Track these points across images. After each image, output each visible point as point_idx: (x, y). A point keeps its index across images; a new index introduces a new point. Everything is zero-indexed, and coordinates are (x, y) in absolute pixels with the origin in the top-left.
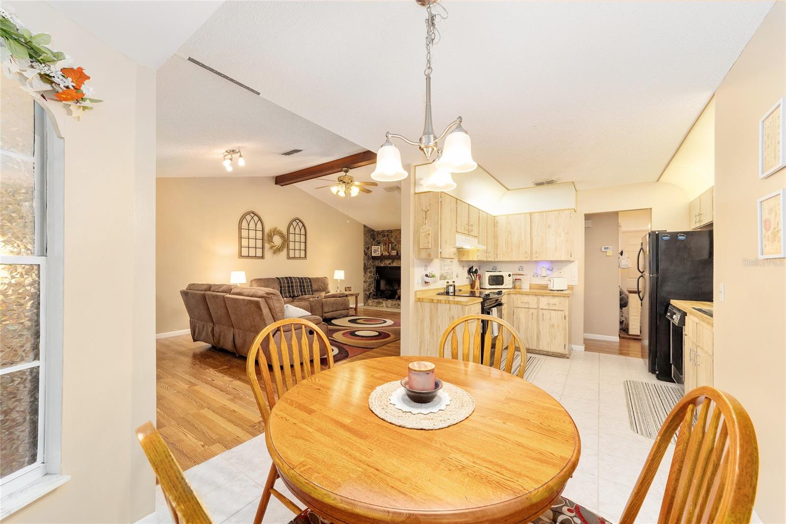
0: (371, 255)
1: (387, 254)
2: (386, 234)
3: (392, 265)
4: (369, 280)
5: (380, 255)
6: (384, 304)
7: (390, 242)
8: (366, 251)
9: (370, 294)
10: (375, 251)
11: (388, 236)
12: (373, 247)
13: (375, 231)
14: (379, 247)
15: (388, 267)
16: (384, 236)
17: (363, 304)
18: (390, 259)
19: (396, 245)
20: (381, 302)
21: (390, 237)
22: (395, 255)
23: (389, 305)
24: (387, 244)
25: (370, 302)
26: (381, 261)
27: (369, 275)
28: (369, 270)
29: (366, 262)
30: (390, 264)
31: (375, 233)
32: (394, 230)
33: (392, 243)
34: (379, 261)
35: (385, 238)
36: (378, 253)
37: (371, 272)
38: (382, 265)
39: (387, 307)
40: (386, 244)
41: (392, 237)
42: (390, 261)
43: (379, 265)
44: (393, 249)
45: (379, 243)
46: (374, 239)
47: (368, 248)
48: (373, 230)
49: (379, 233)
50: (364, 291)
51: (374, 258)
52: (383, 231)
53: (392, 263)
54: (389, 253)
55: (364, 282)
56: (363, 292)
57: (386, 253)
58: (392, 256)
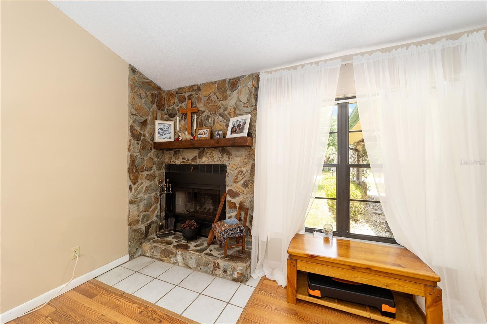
0: (153, 138)
1: (189, 137)
2: (187, 95)
3: (199, 162)
4: (146, 197)
5: (173, 139)
6: (179, 258)
7: (195, 110)
8: (138, 129)
9: (148, 227)
10: (162, 132)
11: (190, 97)
12: (157, 122)
13: (164, 92)
14: (172, 123)
15: (188, 166)
16: (182, 100)
17: (127, 257)
18: (194, 148)
19: (208, 117)
20: (172, 253)
21: (194, 100)
22: (205, 140)
23: (192, 263)
24: (189, 115)
25: (147, 246)
26: (175, 153)
27: (147, 183)
28: (145, 173)
29: (137, 154)
30: (195, 158)
31: (164, 95)
32: (206, 85)
33: (198, 112)
34: (173, 152)
35: (183, 105)
36: (168, 136)
37: (151, 177)
38: (178, 162)
39: (187, 266)
40: (186, 115)
41: (199, 100)
42: (196, 153)
43: (172, 163)
44: (201, 125)
45: (171, 116)
46: (160, 107)
47: (144, 124)
48: (159, 88)
49: (171, 94)
50: (130, 224)
51: (161, 147)
52: (180, 88)
53: (200, 156)
54: (192, 134)
55: (131, 202)
56: (127, 228)
57: (185, 136)
58: (201, 140)
